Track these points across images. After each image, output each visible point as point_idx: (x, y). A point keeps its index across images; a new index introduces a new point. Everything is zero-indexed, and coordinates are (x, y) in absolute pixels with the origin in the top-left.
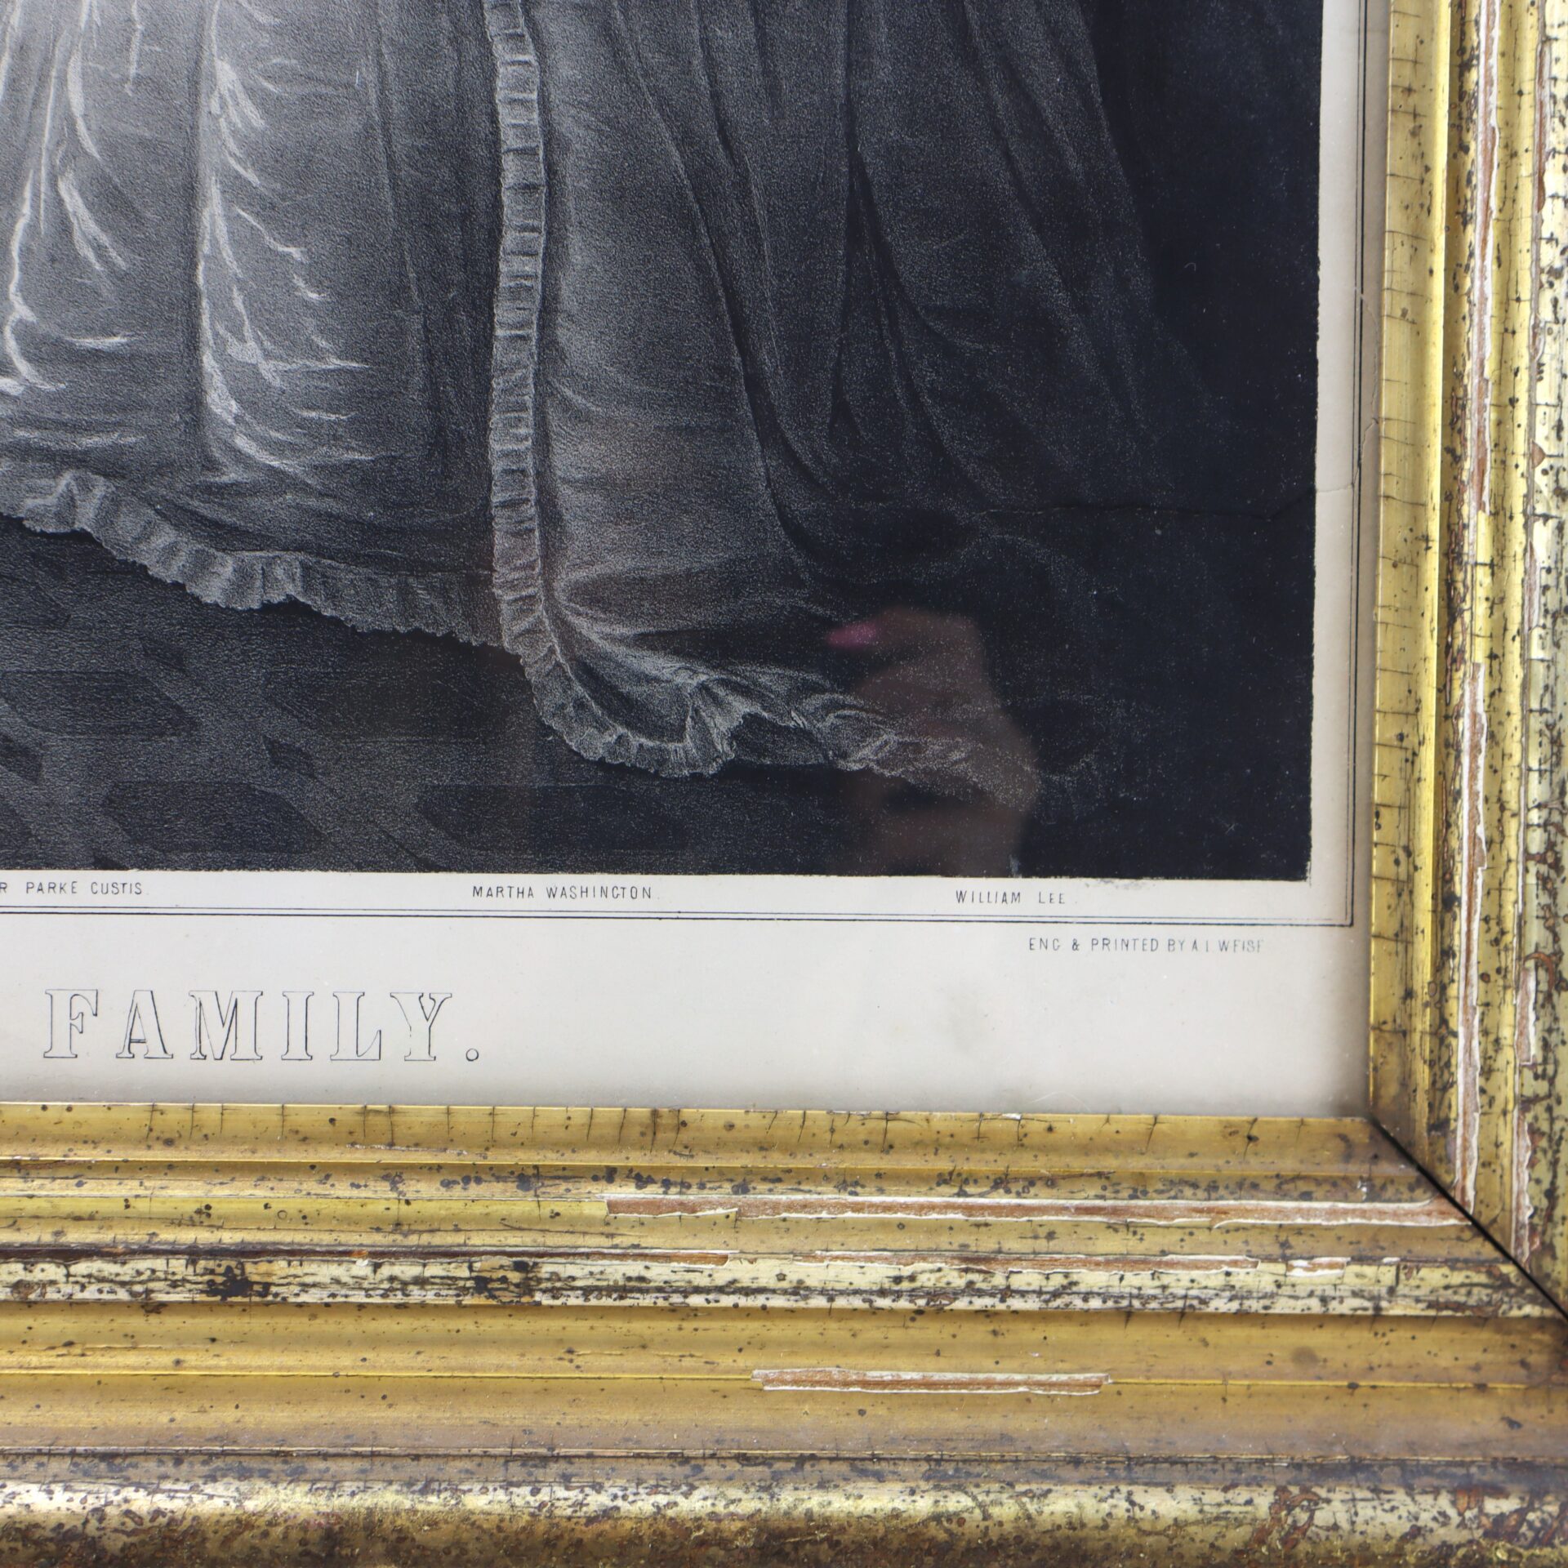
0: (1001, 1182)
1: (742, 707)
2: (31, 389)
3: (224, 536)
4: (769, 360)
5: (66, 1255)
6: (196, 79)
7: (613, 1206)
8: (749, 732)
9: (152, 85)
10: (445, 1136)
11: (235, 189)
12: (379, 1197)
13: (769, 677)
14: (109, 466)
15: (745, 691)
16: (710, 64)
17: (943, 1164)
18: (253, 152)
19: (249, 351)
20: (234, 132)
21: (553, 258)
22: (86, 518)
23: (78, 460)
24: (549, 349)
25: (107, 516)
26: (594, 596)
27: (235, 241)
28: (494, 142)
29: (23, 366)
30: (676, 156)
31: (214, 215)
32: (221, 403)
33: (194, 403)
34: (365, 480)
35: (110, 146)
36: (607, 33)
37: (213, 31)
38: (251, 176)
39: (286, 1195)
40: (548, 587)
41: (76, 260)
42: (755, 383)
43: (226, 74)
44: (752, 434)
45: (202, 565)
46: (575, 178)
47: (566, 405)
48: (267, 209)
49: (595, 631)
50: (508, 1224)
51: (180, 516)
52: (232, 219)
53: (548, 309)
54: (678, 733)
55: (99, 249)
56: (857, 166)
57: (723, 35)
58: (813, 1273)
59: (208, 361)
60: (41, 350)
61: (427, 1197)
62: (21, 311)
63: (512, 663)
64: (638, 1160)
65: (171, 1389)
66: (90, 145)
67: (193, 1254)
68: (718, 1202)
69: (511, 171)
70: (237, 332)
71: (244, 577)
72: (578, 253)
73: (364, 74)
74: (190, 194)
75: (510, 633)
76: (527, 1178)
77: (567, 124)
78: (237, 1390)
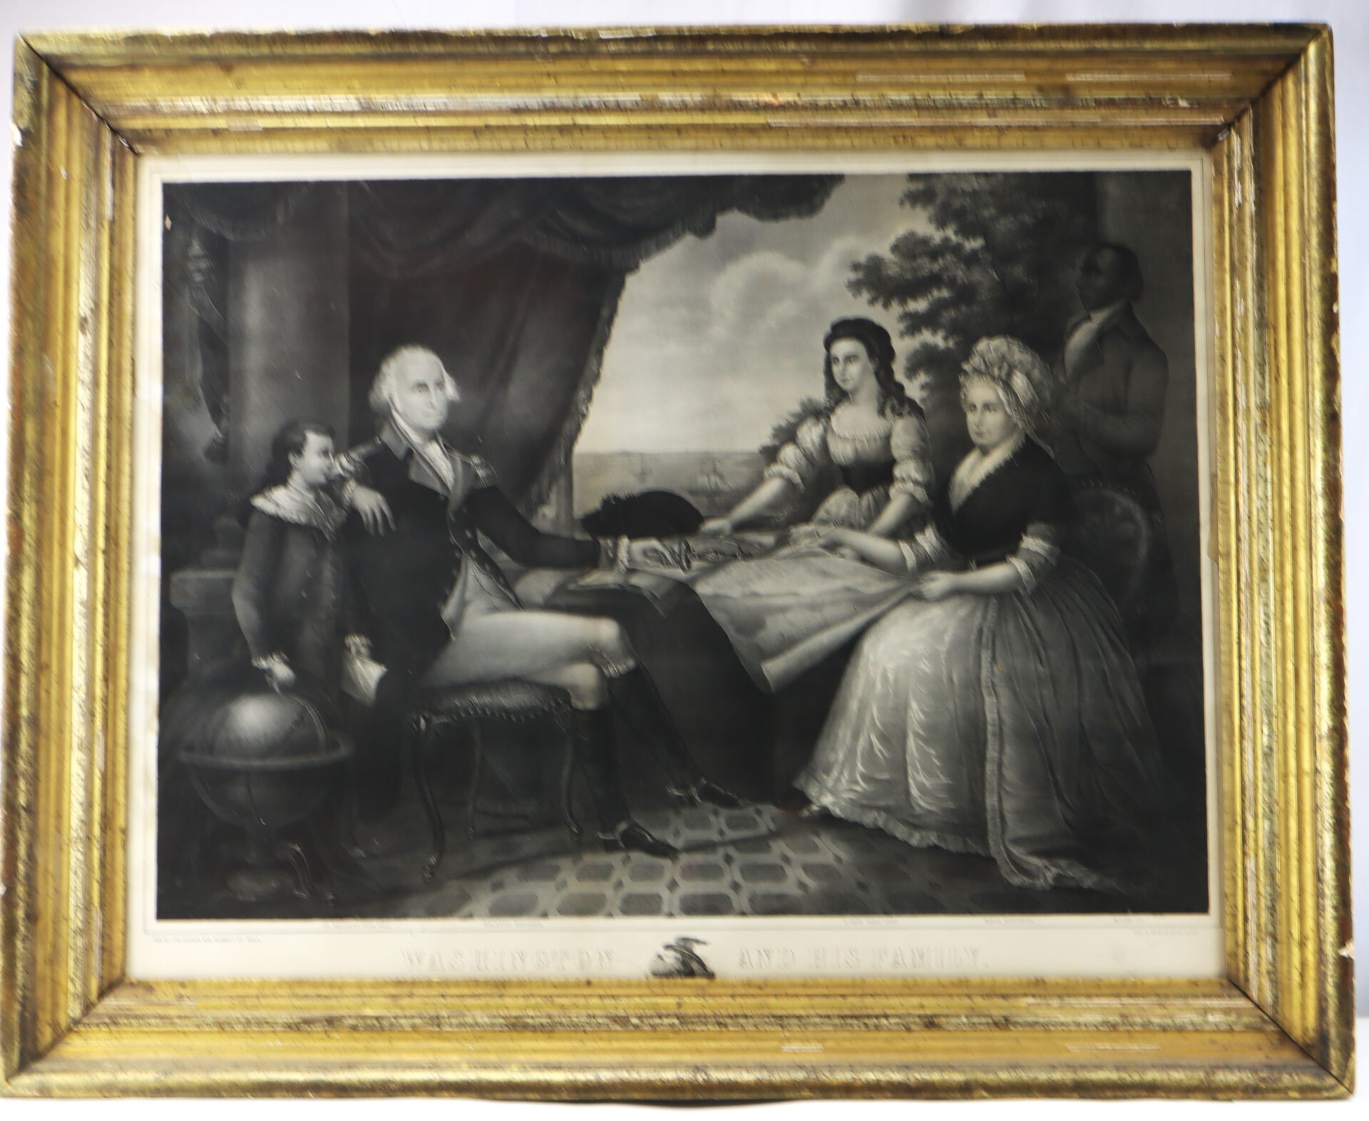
0: (1130, 996)
1: (1054, 870)
2: (864, 789)
3: (915, 827)
4: (1059, 778)
5: (886, 1017)
6: (906, 706)
7: (1029, 1005)
8: (1058, 878)
9: (896, 709)
10: (982, 984)
11: (917, 735)
12: (966, 1001)
13: (1063, 863)
14: (887, 810)
15: (1056, 866)
16: (1042, 698)
17: (1114, 992)
18: (923, 726)
19: (922, 778)
20: (917, 721)
21: (1001, 751)
22: (881, 823)
23: (879, 809)
24: (1001, 775)
25: (886, 822)
26: (1017, 841)
27: (917, 750)
28: (985, 722)
29: (862, 783)
30: (1033, 724)
31: (911, 743)
32: (914, 791)
33: (907, 792)
34: (953, 811)
35: (884, 725)
36: (1015, 693)
37: (911, 696)
38: (922, 732)
39: (942, 1002)
40: (1003, 841)
41: (876, 755)
42: (1056, 784)
43: (914, 705)
44: (1056, 798)
45: (911, 835)
46: (1007, 730)
47: (1007, 792)
48: (926, 741)
49: (1016, 851)
50: (1001, 1008)
51: (906, 823)
52: (917, 745)
53: (1000, 765)
54: (1038, 878)
55: (881, 752)
56: (1082, 726)
57: (1044, 692)
58: (1081, 1019)
59: (911, 781)
60: (867, 778)
61: (979, 1001)
62: (860, 767)
63: (993, 860)
64: (1034, 992)
65: (916, 1050)
66: (878, 724)
67: (920, 1016)
68: (1055, 1002)
69: (990, 728)
70: (918, 773)
71: (922, 838)
72: (1008, 749)
73: (951, 706)
74: (904, 737)
75: (993, 851)
76: (1004, 996)
77: (1006, 717)
78: (933, 1050)
